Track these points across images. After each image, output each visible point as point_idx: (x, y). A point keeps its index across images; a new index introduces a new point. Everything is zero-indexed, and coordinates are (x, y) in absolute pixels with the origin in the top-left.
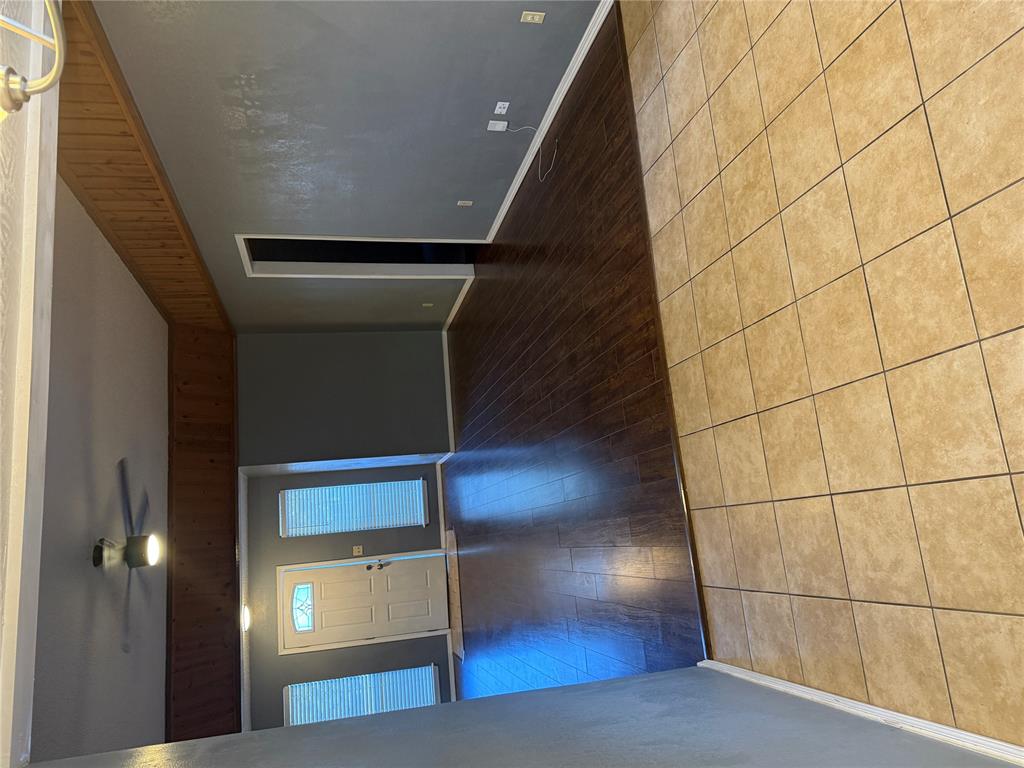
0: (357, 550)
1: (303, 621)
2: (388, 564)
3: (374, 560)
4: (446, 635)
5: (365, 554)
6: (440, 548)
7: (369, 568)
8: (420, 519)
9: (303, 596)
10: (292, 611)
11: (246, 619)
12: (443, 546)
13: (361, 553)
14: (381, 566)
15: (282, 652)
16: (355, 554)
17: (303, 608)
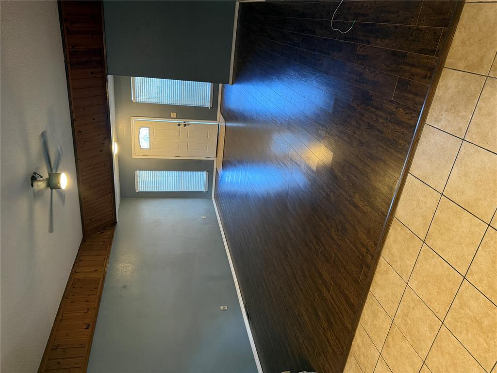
0: (173, 115)
1: (145, 144)
2: (189, 124)
3: (182, 121)
4: (214, 160)
5: (177, 118)
6: (216, 120)
7: (179, 125)
8: (208, 104)
9: (144, 132)
10: (139, 140)
11: (115, 148)
12: (218, 119)
13: (175, 117)
14: (185, 125)
15: (134, 157)
16: (172, 117)
17: (145, 138)
